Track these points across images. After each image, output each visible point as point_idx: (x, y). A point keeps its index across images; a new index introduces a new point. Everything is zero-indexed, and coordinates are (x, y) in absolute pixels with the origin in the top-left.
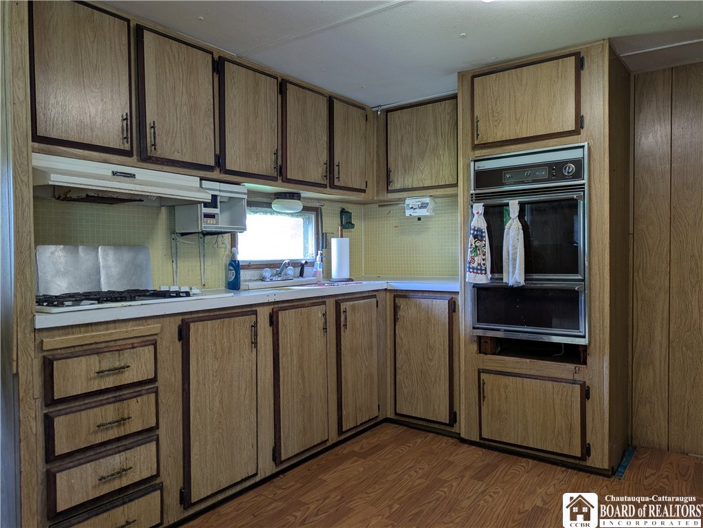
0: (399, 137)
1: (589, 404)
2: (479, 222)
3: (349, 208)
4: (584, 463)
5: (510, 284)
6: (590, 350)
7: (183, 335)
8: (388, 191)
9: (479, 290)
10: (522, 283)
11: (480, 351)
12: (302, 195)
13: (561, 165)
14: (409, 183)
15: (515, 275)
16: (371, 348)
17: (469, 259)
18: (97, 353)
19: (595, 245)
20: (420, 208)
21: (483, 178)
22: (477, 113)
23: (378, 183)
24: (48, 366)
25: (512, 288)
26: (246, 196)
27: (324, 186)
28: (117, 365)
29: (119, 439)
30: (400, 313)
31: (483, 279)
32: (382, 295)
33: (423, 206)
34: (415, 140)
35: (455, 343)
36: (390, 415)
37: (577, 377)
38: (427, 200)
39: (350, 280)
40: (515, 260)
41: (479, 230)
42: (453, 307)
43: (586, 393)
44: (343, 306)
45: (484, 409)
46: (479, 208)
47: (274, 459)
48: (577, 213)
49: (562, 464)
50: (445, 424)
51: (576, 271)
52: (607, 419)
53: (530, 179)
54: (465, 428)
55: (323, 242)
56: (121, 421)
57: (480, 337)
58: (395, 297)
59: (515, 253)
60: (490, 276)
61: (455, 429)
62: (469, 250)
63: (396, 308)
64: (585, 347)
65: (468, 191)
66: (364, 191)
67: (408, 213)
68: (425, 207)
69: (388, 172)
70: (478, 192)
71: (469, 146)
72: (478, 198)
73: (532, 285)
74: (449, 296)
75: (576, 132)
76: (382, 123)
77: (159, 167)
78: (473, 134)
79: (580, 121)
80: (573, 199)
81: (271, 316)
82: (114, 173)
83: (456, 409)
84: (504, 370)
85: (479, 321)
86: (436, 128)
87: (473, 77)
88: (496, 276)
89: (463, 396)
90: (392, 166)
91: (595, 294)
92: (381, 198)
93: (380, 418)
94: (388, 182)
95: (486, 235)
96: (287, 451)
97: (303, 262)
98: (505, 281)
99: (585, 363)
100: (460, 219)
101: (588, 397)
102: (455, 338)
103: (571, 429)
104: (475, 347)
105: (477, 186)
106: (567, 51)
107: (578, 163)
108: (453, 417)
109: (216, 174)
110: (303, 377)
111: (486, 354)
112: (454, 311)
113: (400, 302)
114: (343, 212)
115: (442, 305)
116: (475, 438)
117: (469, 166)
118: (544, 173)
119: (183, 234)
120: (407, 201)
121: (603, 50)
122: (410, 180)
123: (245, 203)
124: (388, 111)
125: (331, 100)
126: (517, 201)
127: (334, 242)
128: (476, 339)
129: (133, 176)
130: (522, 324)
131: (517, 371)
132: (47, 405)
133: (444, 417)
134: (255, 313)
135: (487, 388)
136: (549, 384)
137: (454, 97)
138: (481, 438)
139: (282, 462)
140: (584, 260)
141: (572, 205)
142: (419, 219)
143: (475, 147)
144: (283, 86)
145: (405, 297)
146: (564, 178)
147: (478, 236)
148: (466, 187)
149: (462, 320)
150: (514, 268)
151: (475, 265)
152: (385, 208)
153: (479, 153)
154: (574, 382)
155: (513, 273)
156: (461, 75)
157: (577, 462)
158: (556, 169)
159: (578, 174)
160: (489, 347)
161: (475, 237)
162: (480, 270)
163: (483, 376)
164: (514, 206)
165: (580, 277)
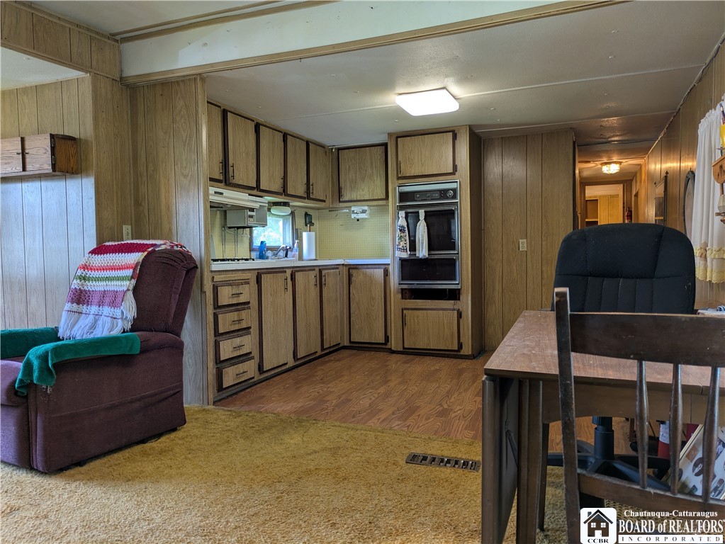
0: (347, 168)
1: (461, 320)
2: (402, 222)
3: (310, 212)
4: (459, 353)
5: (420, 257)
6: (462, 291)
7: (259, 281)
8: (340, 202)
9: (403, 261)
10: (427, 256)
11: (403, 298)
12: (291, 204)
13: (446, 191)
14: (354, 197)
15: (422, 252)
16: (337, 300)
17: (397, 243)
18: (231, 285)
19: (463, 235)
20: (361, 213)
21: (404, 197)
22: (400, 159)
23: (333, 196)
24: (215, 289)
25: (421, 259)
26: (267, 205)
27: (304, 198)
28: (237, 292)
29: (238, 330)
30: (353, 279)
31: (405, 255)
32: (341, 267)
33: (364, 212)
34: (358, 169)
35: (388, 294)
36: (346, 343)
37: (455, 307)
38: (366, 208)
39: (315, 260)
40: (423, 243)
41: (403, 227)
42: (386, 273)
43: (460, 315)
44: (324, 272)
45: (405, 331)
46: (402, 214)
47: (294, 358)
48: (454, 218)
49: (448, 356)
50: (382, 344)
51: (454, 249)
52: (470, 328)
53: (430, 198)
54: (394, 344)
55: (297, 235)
56: (240, 321)
57: (402, 289)
58: (349, 269)
59: (423, 240)
60: (409, 253)
61: (388, 346)
62: (397, 238)
63: (350, 276)
64: (459, 290)
65: (395, 204)
66: (324, 201)
67: (353, 216)
68: (365, 213)
69: (340, 189)
70: (401, 204)
71: (396, 177)
72: (401, 208)
73: (433, 257)
74: (384, 267)
75: (453, 174)
76: (335, 156)
77: (232, 188)
78: (397, 171)
79: (455, 167)
80: (452, 210)
81: (292, 275)
82: (216, 193)
83: (389, 334)
84: (417, 307)
85: (402, 280)
86: (372, 163)
87: (397, 137)
88: (412, 253)
89: (393, 325)
90: (342, 184)
91: (464, 262)
92: (334, 206)
93: (341, 345)
94: (340, 195)
95: (406, 229)
96: (301, 354)
97: (288, 247)
98: (417, 255)
99: (459, 300)
100: (390, 221)
101: (461, 317)
102: (388, 291)
103: (452, 336)
104: (400, 296)
105: (401, 201)
106: (448, 129)
107: (454, 190)
108: (387, 339)
109: (255, 192)
110: (306, 312)
111: (406, 299)
112: (387, 275)
113: (354, 272)
114: (306, 214)
115: (380, 272)
116: (400, 349)
117: (395, 189)
118: (437, 195)
119: (230, 228)
120: (353, 209)
121: (466, 131)
122: (355, 195)
123: (266, 209)
124: (339, 149)
125: (308, 143)
126: (423, 211)
127: (305, 235)
128: (400, 291)
129: (221, 194)
130: (426, 280)
131: (424, 307)
132: (215, 309)
133: (381, 339)
134: (285, 272)
135: (407, 318)
136: (441, 312)
137: (385, 145)
138: (404, 348)
139: (298, 359)
140: (458, 243)
141: (452, 213)
142: (358, 220)
143: (399, 178)
144: (285, 136)
145: (356, 268)
146: (447, 198)
147: (402, 230)
148: (393, 201)
149: (392, 281)
150: (422, 248)
151: (401, 247)
152: (334, 212)
153: (400, 181)
154: (454, 310)
155: (422, 250)
156: (390, 135)
157: (456, 353)
158: (443, 194)
159: (454, 197)
160: (407, 295)
161: (401, 230)
162: (404, 250)
163: (405, 312)
164: (422, 213)
165: (456, 252)
